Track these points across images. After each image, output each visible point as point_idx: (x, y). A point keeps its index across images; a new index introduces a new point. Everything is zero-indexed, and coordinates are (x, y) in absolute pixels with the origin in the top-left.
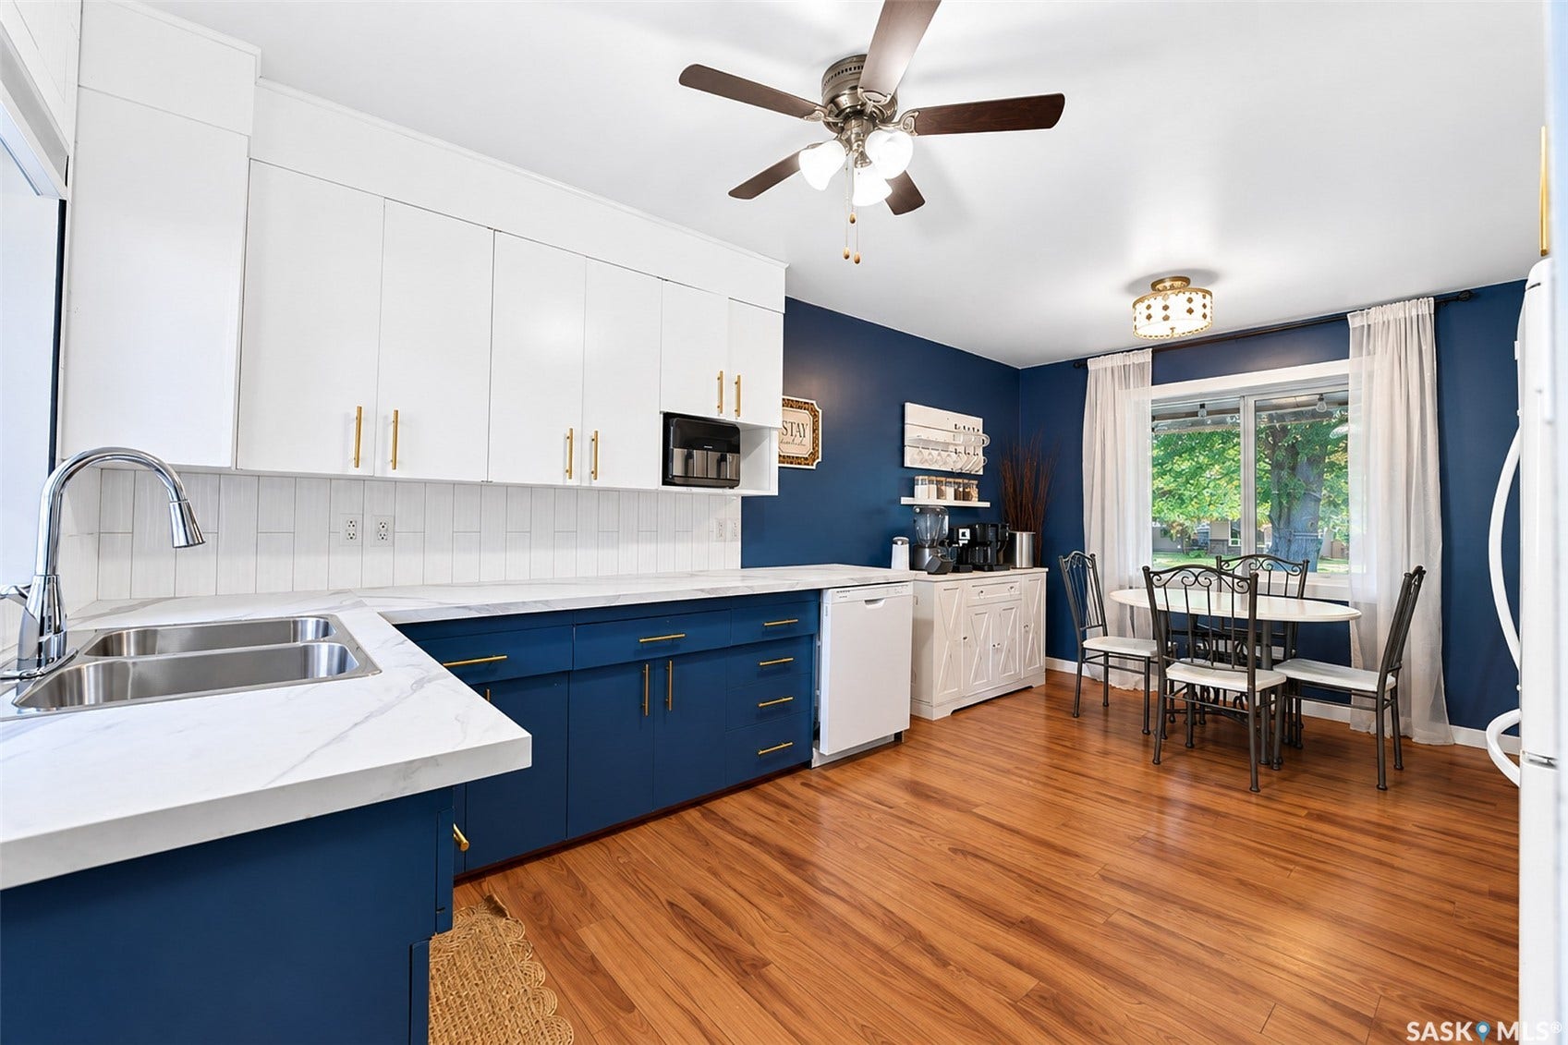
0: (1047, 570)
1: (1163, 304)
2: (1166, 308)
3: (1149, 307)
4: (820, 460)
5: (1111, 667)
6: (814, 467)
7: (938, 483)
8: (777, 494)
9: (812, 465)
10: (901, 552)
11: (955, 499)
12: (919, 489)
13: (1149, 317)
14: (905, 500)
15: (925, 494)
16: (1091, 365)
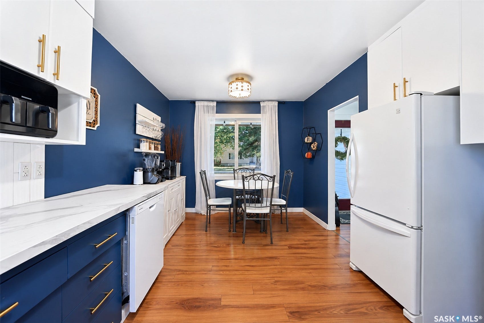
0: (186, 177)
1: (242, 85)
2: (242, 86)
3: (237, 85)
4: (98, 125)
5: (211, 210)
6: (95, 129)
7: (150, 143)
8: (84, 144)
9: (94, 127)
10: (139, 175)
11: (155, 150)
12: (142, 145)
13: (237, 88)
14: (136, 150)
15: (144, 147)
16: (197, 104)
